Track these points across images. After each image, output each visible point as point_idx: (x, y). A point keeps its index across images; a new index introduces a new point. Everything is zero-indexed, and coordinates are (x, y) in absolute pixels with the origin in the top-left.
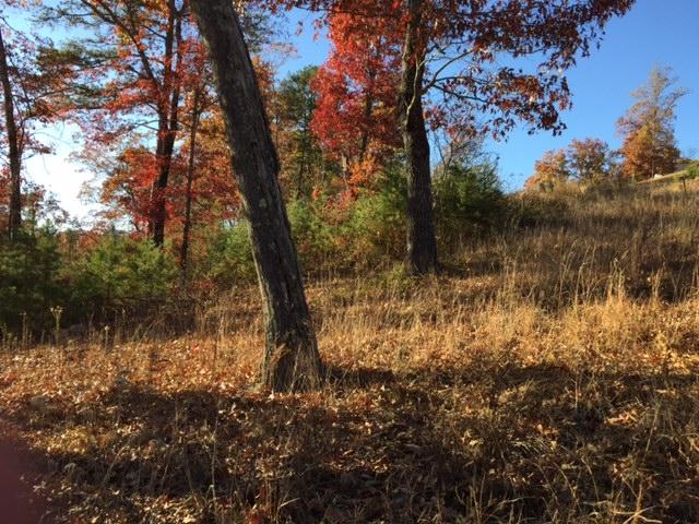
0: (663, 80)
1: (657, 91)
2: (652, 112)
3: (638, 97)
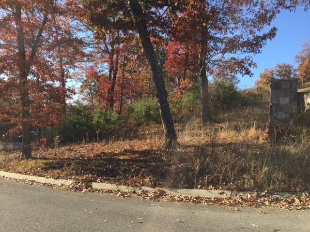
3: (304, 47)
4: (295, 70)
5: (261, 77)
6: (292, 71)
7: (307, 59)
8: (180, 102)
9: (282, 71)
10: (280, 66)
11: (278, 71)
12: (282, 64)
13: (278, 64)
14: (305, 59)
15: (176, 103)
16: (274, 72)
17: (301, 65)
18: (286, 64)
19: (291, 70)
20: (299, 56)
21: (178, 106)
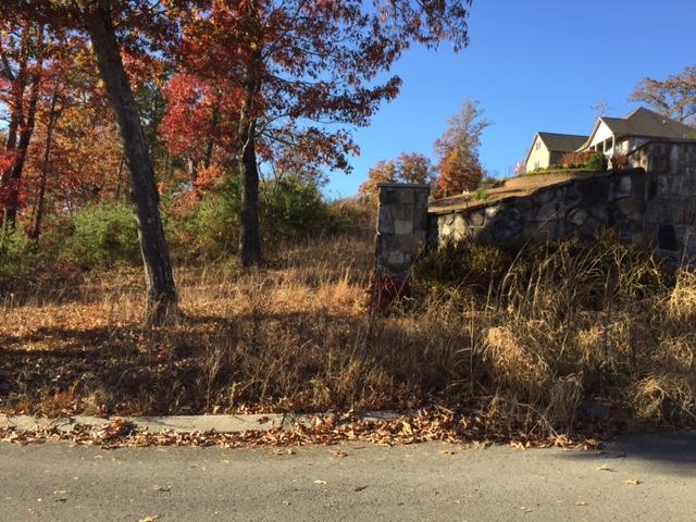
0: (471, 111)
1: (467, 120)
2: (463, 137)
3: (452, 123)
4: (434, 169)
5: (371, 176)
6: (428, 171)
7: (456, 150)
8: (194, 217)
9: (410, 169)
10: (407, 157)
11: (403, 168)
12: (410, 155)
13: (403, 153)
14: (452, 149)
15: (186, 219)
16: (396, 169)
17: (445, 159)
18: (418, 155)
19: (426, 169)
20: (443, 141)
21: (188, 226)
